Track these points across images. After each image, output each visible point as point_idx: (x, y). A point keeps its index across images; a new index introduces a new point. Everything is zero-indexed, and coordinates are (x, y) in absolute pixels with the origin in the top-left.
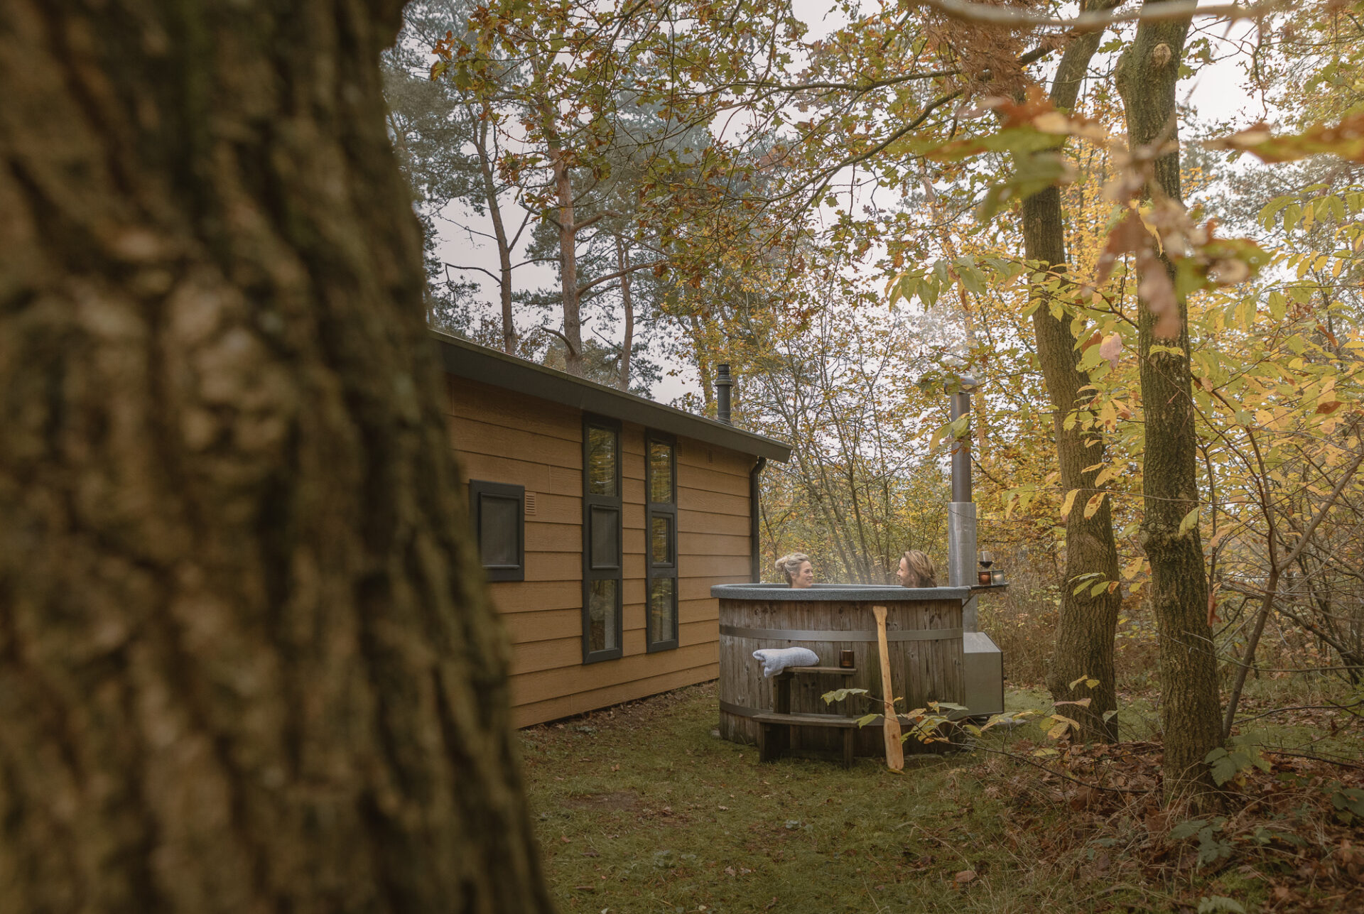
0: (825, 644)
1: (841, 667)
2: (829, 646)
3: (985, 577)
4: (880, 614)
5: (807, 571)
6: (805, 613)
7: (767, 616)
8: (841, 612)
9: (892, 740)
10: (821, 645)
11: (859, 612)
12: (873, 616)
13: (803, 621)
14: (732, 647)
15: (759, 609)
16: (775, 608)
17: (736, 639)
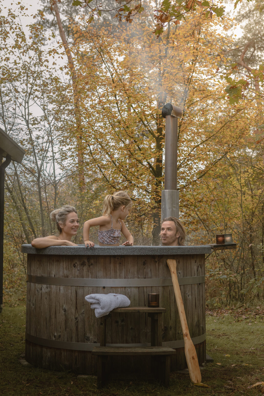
0: (133, 289)
1: (149, 306)
2: (135, 291)
3: (220, 239)
4: (172, 264)
5: (73, 221)
6: (118, 266)
7: (85, 268)
8: (144, 264)
9: (192, 360)
10: (129, 290)
11: (157, 264)
12: (167, 267)
13: (115, 272)
14: (49, 294)
15: (78, 263)
16: (92, 261)
17: (54, 287)
